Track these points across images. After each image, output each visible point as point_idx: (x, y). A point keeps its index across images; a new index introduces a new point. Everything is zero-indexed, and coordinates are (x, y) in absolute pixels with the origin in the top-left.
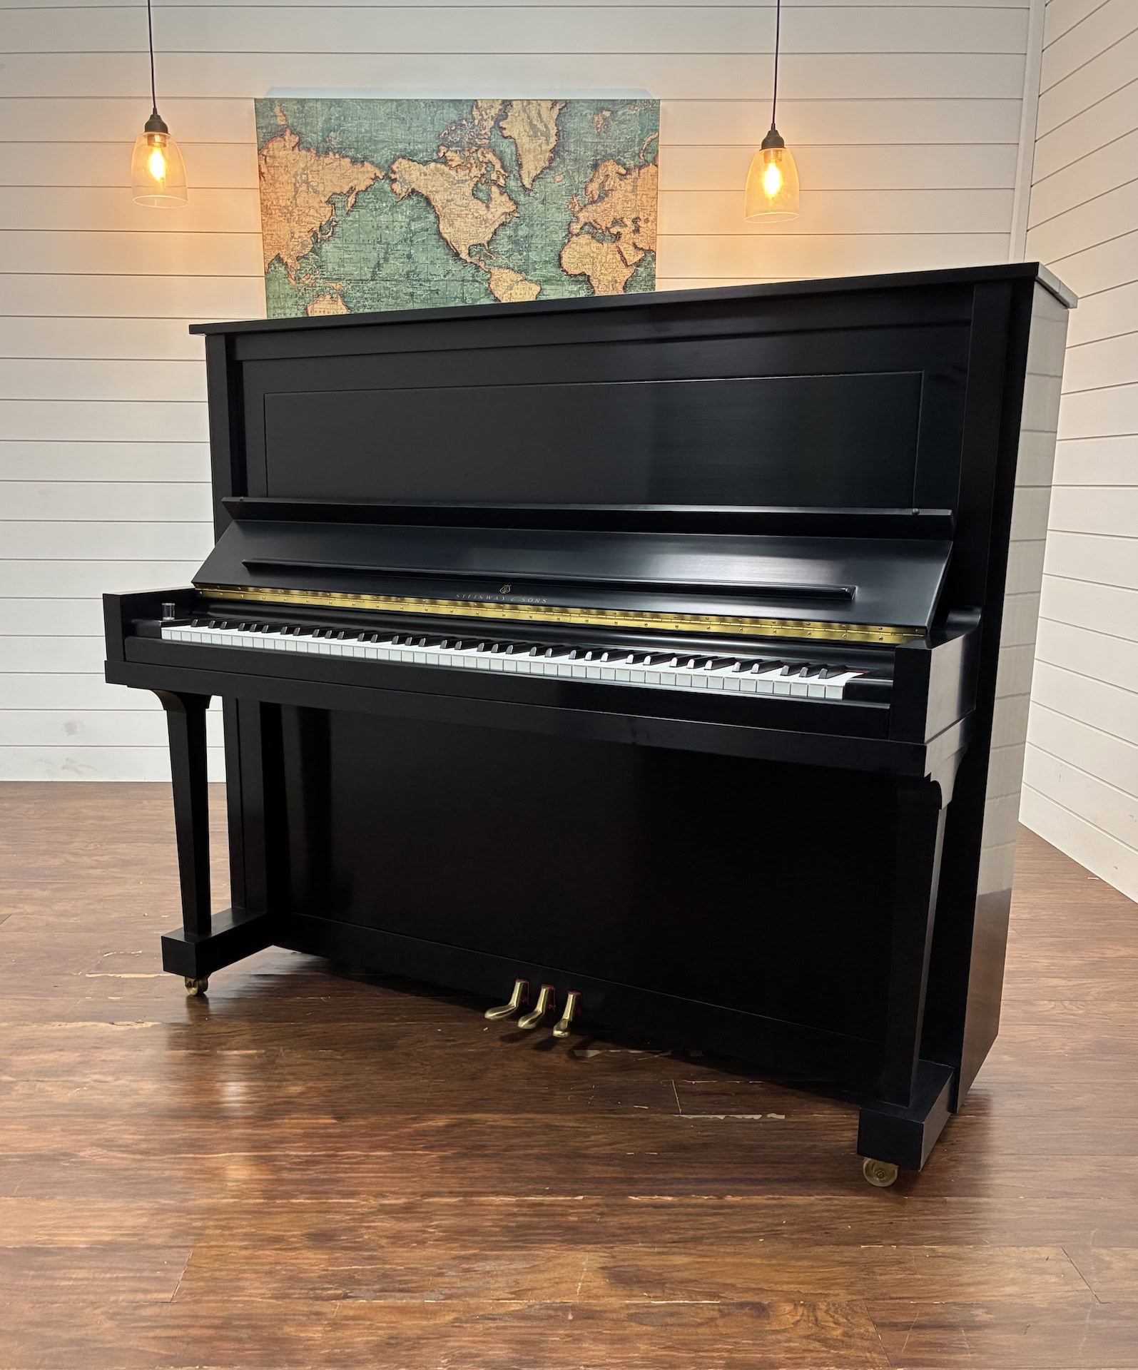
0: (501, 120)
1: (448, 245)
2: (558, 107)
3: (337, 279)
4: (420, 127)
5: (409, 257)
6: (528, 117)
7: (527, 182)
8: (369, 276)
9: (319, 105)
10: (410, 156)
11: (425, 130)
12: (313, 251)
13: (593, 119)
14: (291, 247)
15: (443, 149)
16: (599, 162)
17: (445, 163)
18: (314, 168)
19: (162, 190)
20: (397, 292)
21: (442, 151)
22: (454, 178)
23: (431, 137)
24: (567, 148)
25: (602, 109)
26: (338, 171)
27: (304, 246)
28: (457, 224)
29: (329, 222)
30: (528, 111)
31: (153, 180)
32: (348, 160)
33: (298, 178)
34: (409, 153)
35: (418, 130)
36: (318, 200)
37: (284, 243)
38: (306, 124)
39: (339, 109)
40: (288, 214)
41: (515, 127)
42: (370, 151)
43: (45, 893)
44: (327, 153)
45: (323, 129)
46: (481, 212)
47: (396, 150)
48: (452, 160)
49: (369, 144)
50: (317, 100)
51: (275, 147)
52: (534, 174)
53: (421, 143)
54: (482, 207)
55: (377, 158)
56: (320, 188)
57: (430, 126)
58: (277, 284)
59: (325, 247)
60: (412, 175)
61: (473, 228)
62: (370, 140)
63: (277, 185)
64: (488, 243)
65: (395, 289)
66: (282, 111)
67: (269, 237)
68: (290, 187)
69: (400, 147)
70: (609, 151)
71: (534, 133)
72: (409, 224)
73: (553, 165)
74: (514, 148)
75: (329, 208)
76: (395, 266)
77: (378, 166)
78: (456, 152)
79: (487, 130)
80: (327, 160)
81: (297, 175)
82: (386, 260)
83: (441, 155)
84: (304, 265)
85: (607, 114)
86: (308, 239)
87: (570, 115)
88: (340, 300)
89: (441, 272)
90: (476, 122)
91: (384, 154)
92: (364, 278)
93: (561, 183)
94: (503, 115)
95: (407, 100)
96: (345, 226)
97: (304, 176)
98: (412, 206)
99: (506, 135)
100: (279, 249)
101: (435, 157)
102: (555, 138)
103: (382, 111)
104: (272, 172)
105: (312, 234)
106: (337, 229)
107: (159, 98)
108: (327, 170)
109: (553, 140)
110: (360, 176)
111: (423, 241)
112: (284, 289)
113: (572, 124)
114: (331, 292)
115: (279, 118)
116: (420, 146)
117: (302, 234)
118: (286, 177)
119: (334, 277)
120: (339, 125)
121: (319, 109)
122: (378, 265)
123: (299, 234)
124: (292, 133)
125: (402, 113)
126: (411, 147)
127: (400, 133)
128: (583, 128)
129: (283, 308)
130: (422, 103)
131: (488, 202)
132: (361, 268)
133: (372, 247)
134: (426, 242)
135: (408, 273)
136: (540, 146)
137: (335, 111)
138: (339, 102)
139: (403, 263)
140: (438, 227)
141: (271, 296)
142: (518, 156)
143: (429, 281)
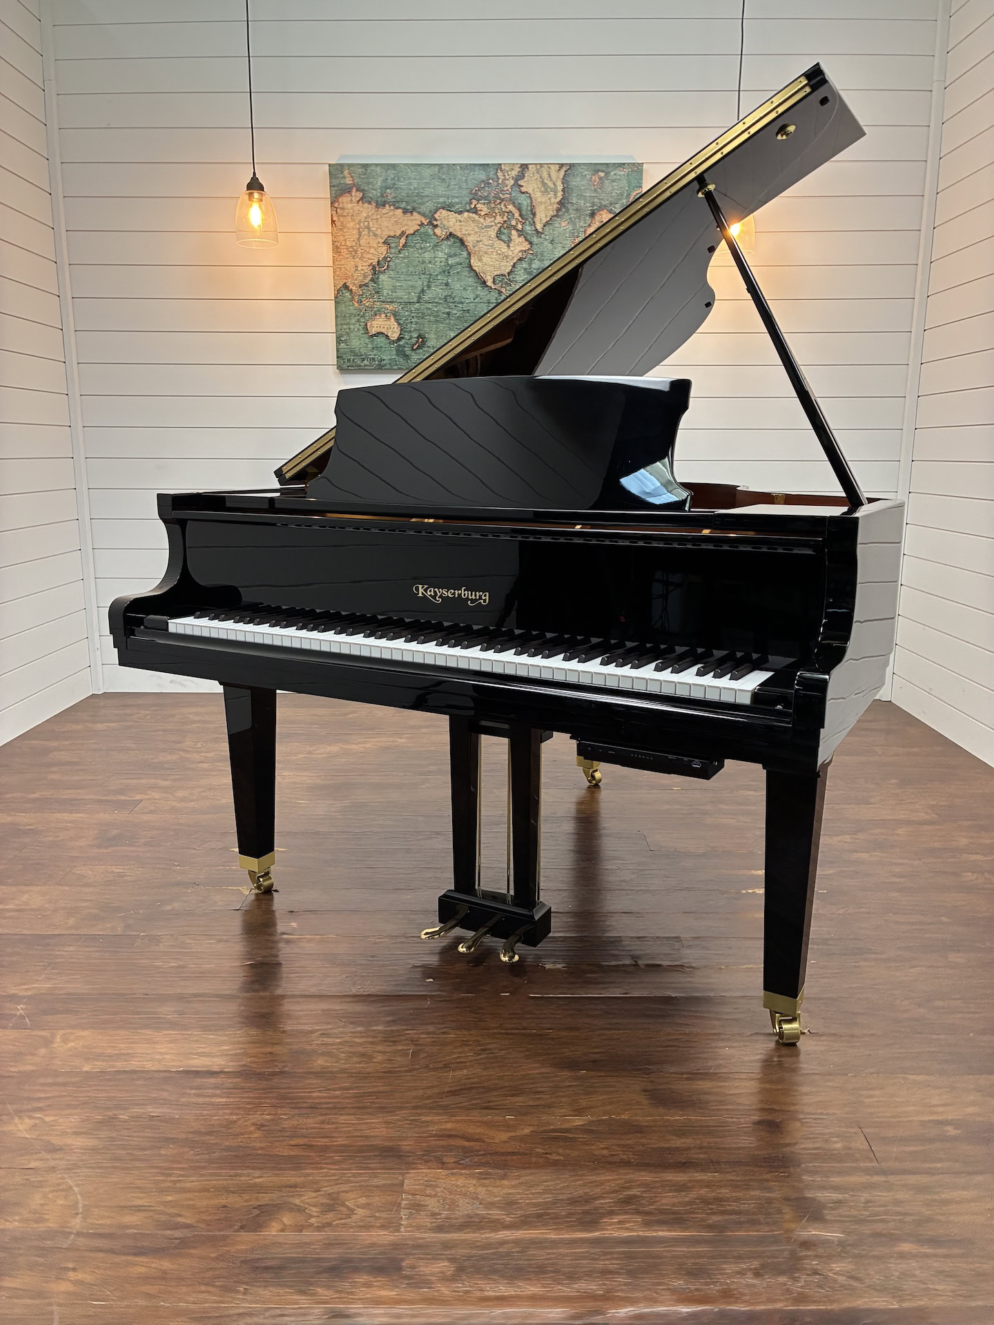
0: (519, 180)
1: (477, 274)
2: (564, 169)
3: (390, 302)
4: (456, 185)
5: (447, 284)
6: (541, 177)
7: (539, 227)
8: (415, 300)
9: (378, 169)
10: (448, 207)
11: (460, 187)
12: (372, 280)
13: (591, 178)
14: (355, 277)
15: (474, 202)
16: (596, 211)
17: (476, 213)
18: (374, 217)
19: (259, 234)
20: (437, 312)
21: (474, 204)
22: (483, 224)
23: (465, 192)
24: (570, 201)
25: (599, 171)
26: (393, 219)
27: (365, 276)
28: (484, 259)
29: (385, 258)
30: (540, 172)
31: (253, 227)
32: (400, 210)
33: (362, 224)
34: (448, 205)
35: (455, 188)
36: (377, 241)
37: (350, 274)
38: (369, 183)
39: (393, 172)
40: (353, 252)
41: (530, 185)
42: (418, 204)
43: (167, 783)
44: (384, 205)
45: (381, 188)
46: (503, 250)
47: (438, 203)
48: (481, 210)
49: (417, 198)
50: (377, 165)
51: (344, 201)
52: (544, 220)
53: (457, 197)
54: (504, 246)
55: (423, 209)
56: (379, 232)
57: (464, 184)
58: (343, 306)
59: (382, 277)
60: (450, 221)
61: (498, 262)
62: (418, 195)
63: (345, 230)
64: (509, 274)
65: (435, 309)
66: (350, 174)
67: (338, 270)
68: (355, 232)
69: (441, 200)
70: (604, 203)
71: (545, 189)
72: (447, 260)
73: (560, 213)
74: (529, 201)
75: (384, 249)
76: (436, 292)
77: (423, 215)
78: (484, 204)
79: (508, 188)
80: (384, 211)
81: (361, 222)
82: (429, 287)
83: (473, 206)
84: (364, 291)
85: (602, 174)
86: (368, 271)
87: (574, 176)
88: (392, 318)
89: (472, 296)
90: (500, 181)
91: (428, 206)
92: (412, 301)
93: (565, 228)
94: (521, 176)
95: (447, 164)
96: (397, 261)
97: (366, 223)
98: (449, 246)
99: (523, 191)
100: (346, 279)
101: (468, 208)
102: (561, 193)
103: (427, 173)
104: (342, 220)
105: (371, 267)
106: (391, 264)
107: (257, 163)
108: (384, 218)
109: (560, 194)
110: (409, 223)
111: (458, 273)
112: (349, 310)
113: (575, 182)
114: (386, 312)
115: (347, 179)
116: (456, 200)
117: (364, 268)
118: (351, 225)
119: (389, 300)
120: (394, 184)
121: (379, 172)
122: (423, 291)
123: (361, 268)
124: (357, 190)
125: (443, 174)
126: (450, 201)
127: (441, 190)
128: (583, 185)
129: (348, 324)
130: (458, 167)
131: (508, 242)
132: (409, 293)
133: (418, 277)
134: (460, 274)
135: (446, 297)
136: (550, 199)
137: (391, 173)
138: (394, 166)
139: (442, 289)
140: (470, 262)
141: (339, 315)
142: (533, 207)
143: (462, 303)
